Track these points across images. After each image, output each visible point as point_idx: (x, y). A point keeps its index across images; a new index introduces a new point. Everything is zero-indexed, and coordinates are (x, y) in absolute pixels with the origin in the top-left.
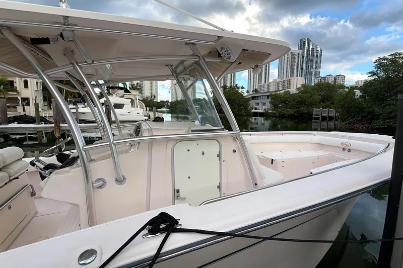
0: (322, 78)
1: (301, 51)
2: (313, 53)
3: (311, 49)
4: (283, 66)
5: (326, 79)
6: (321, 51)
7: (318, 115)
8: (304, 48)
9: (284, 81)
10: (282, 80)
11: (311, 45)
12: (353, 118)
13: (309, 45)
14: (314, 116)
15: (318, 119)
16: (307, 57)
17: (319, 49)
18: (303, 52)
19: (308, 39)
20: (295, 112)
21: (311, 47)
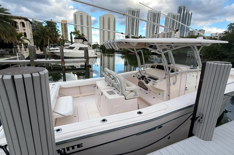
0: (191, 31)
1: (179, 14)
2: (186, 15)
3: (185, 13)
4: (167, 23)
5: (193, 32)
6: (192, 14)
7: (190, 55)
8: (181, 12)
9: (168, 33)
10: (167, 33)
11: (186, 10)
12: (212, 57)
13: (184, 10)
14: (187, 55)
15: (190, 57)
16: (183, 18)
17: (190, 13)
18: (181, 15)
19: (184, 7)
20: (177, 53)
21: (185, 12)
